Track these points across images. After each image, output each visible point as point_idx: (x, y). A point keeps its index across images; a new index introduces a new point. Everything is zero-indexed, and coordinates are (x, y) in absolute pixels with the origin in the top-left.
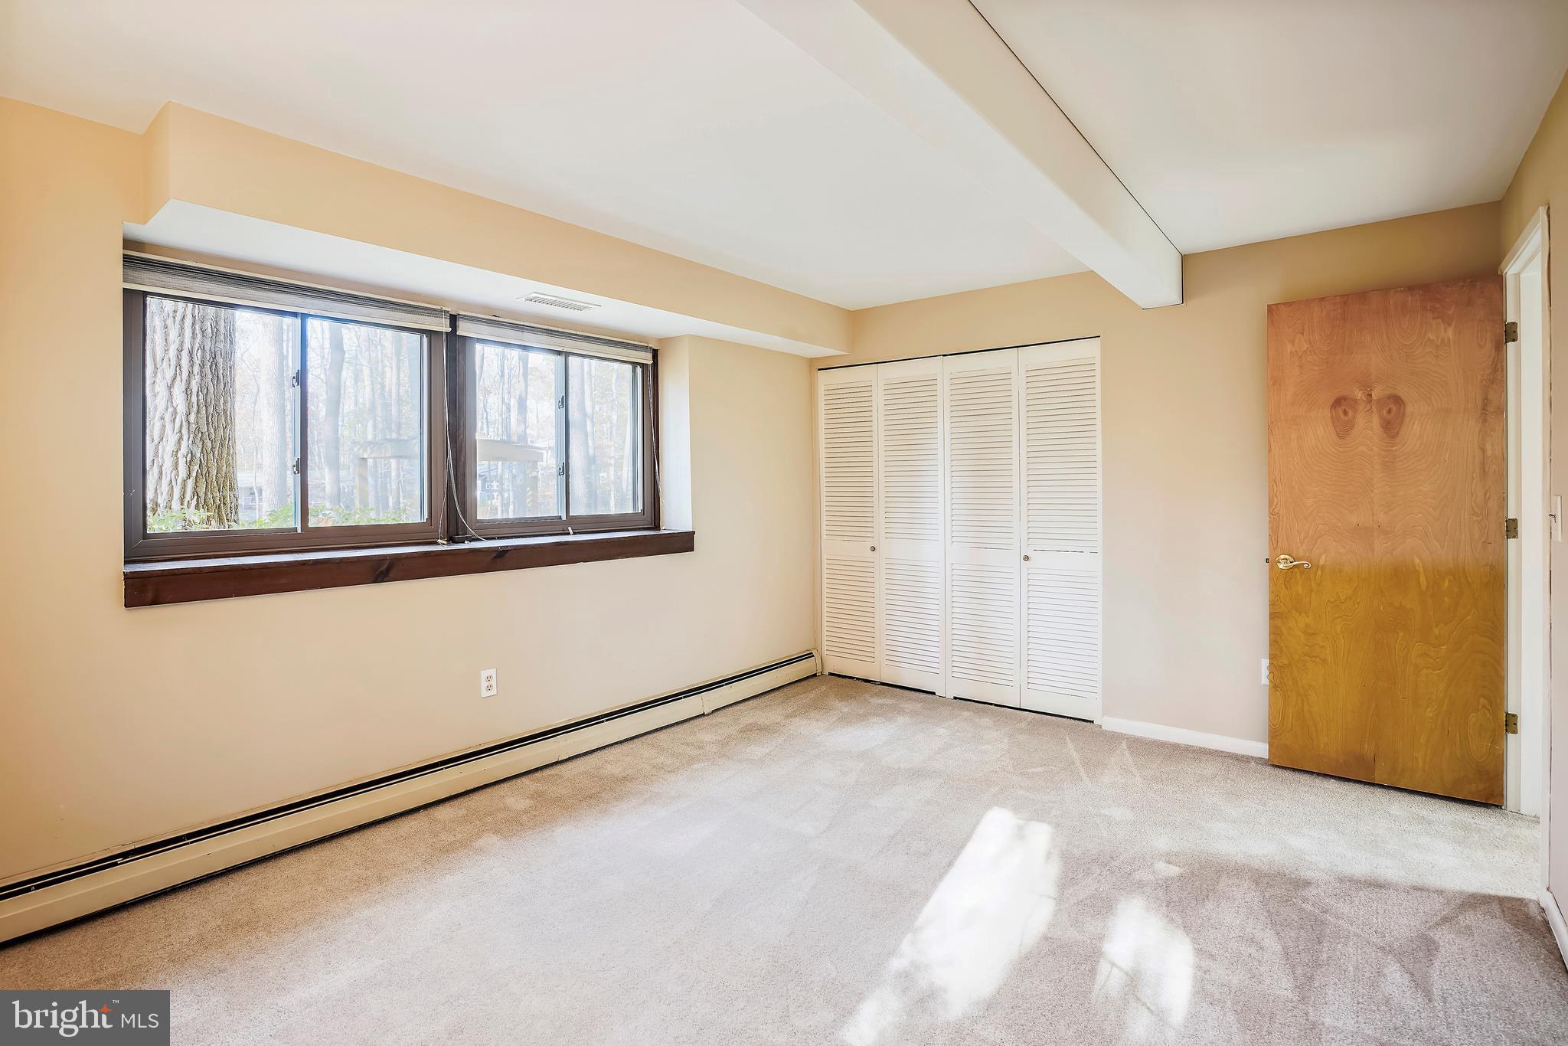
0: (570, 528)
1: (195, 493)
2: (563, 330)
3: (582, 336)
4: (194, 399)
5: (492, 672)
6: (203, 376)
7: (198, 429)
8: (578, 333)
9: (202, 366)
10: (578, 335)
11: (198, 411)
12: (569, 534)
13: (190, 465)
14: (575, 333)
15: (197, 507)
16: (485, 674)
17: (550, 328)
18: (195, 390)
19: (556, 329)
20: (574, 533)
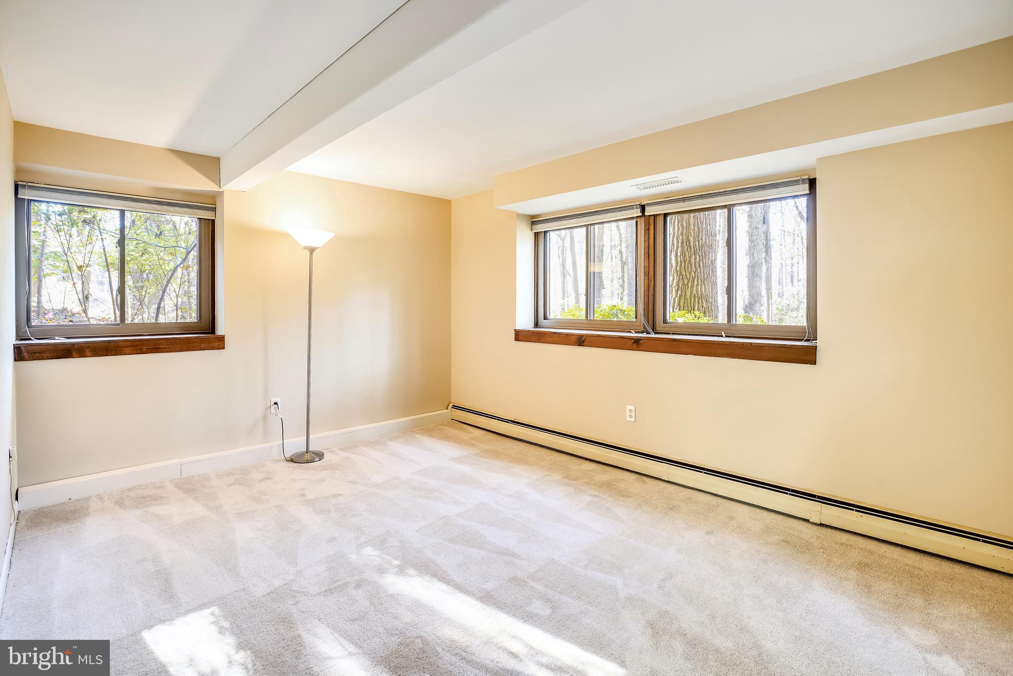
0: (723, 333)
1: (679, 304)
2: (714, 192)
3: (731, 191)
4: (679, 259)
5: (633, 408)
6: (683, 247)
7: (681, 273)
8: (726, 190)
9: (682, 243)
10: (727, 191)
11: (681, 265)
12: (722, 336)
13: (677, 291)
14: (724, 190)
15: (679, 309)
16: (629, 407)
17: (703, 193)
18: (679, 254)
19: (708, 193)
20: (726, 336)
